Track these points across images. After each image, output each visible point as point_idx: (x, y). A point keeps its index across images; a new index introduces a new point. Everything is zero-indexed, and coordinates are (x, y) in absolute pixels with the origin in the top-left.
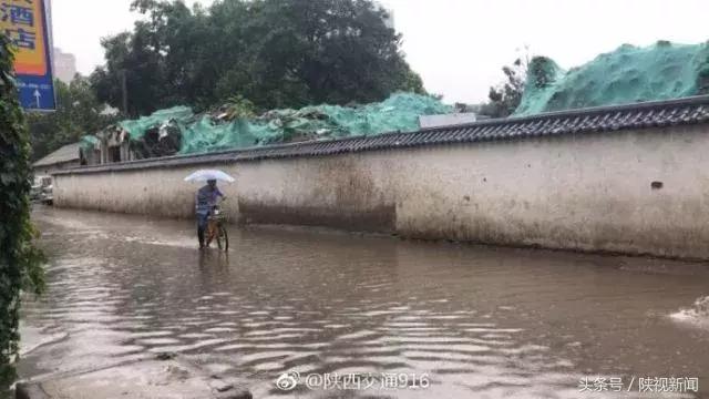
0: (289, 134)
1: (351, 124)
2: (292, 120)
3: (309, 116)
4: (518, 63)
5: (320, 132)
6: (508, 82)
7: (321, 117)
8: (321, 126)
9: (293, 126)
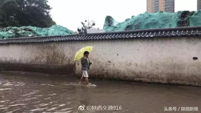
0: (17, 35)
1: (41, 33)
2: (18, 30)
3: (25, 29)
4: (86, 21)
5: (29, 35)
6: (83, 26)
7: (30, 30)
8: (30, 34)
9: (19, 33)
